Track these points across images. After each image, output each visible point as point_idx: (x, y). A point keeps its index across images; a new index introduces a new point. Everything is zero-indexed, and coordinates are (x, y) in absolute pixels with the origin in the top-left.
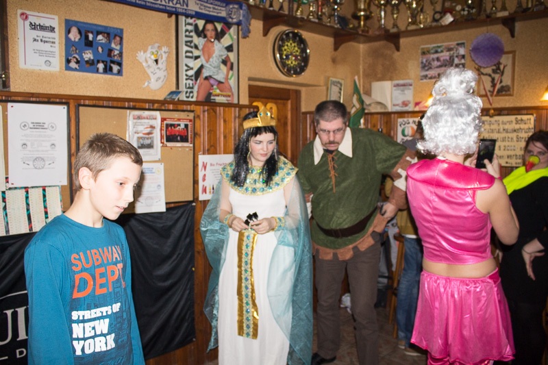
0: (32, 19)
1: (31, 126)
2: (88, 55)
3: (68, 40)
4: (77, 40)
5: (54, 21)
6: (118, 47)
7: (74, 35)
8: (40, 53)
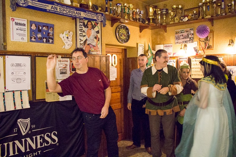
1: (16, 65)
4: (35, 29)
5: (25, 21)
6: (52, 32)
7: (34, 27)
8: (20, 35)
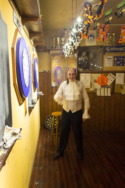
0: (107, 57)
2: (118, 63)
3: (114, 60)
5: (112, 57)
7: (116, 59)
